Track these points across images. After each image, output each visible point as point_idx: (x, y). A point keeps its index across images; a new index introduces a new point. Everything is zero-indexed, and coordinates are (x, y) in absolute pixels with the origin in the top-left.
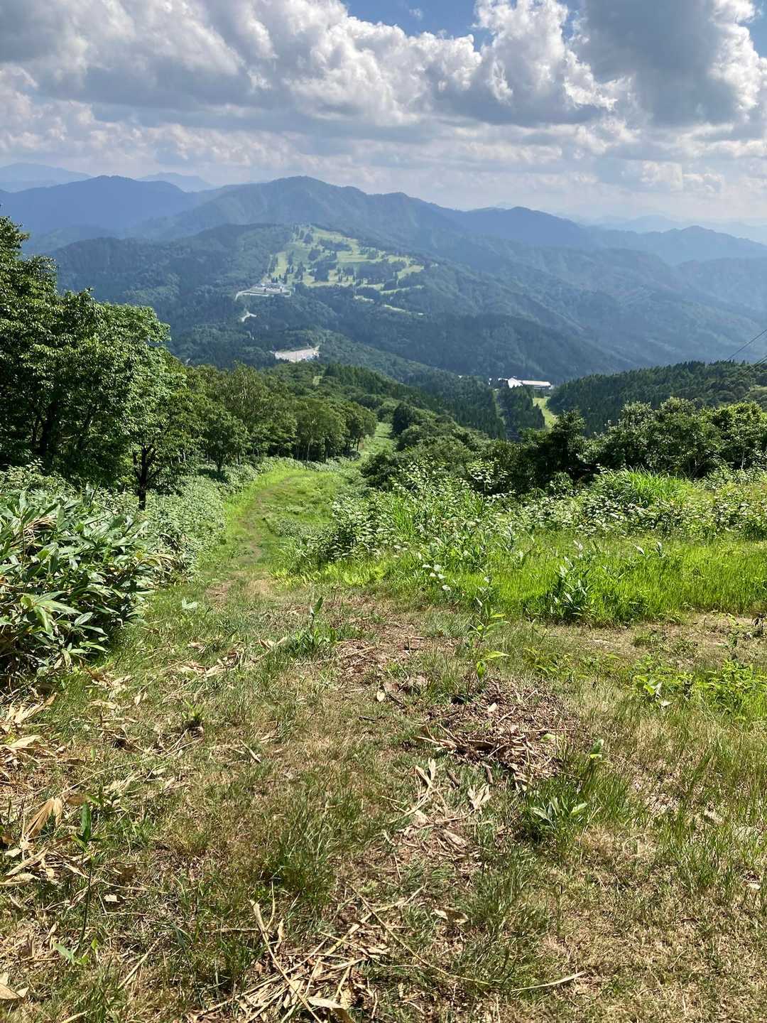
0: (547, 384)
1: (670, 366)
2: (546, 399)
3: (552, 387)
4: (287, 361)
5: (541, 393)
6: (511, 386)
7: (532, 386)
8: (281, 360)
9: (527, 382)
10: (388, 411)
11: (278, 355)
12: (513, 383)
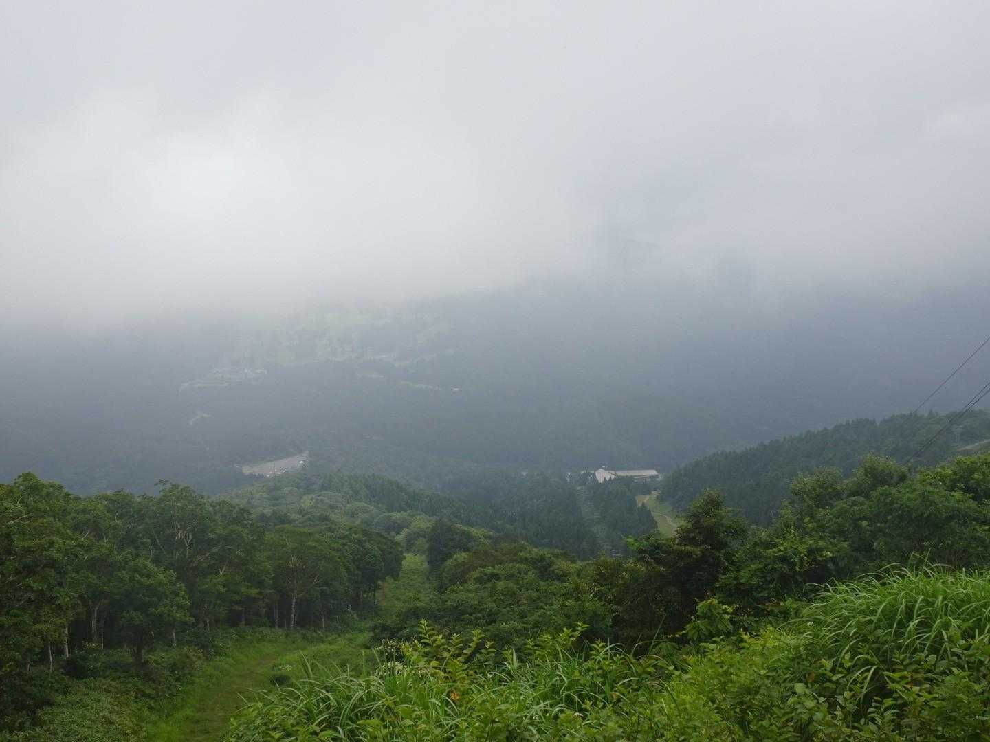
0: (653, 472)
1: (825, 429)
2: (655, 494)
3: (660, 478)
4: (261, 476)
5: (646, 487)
6: (601, 481)
7: (632, 477)
8: (251, 476)
9: (622, 474)
10: (419, 535)
11: (247, 470)
12: (602, 475)
